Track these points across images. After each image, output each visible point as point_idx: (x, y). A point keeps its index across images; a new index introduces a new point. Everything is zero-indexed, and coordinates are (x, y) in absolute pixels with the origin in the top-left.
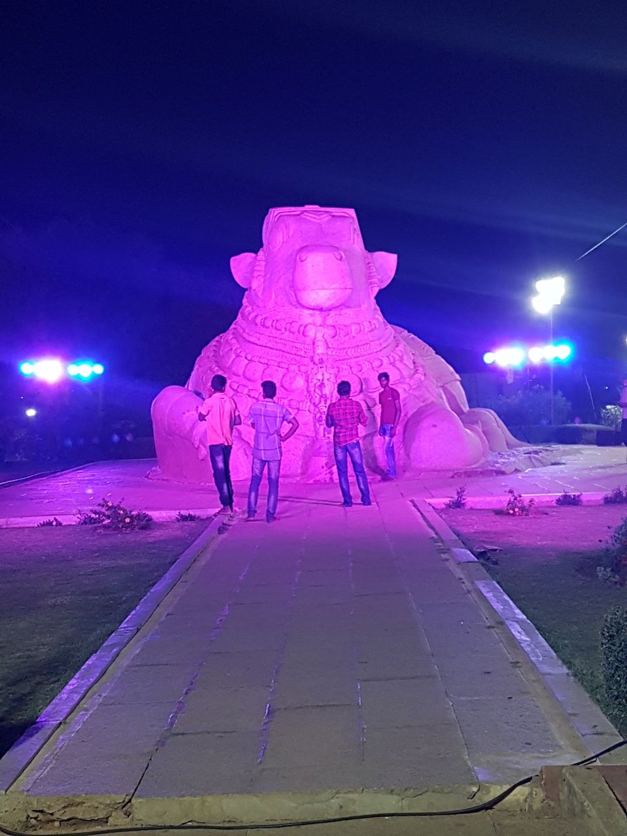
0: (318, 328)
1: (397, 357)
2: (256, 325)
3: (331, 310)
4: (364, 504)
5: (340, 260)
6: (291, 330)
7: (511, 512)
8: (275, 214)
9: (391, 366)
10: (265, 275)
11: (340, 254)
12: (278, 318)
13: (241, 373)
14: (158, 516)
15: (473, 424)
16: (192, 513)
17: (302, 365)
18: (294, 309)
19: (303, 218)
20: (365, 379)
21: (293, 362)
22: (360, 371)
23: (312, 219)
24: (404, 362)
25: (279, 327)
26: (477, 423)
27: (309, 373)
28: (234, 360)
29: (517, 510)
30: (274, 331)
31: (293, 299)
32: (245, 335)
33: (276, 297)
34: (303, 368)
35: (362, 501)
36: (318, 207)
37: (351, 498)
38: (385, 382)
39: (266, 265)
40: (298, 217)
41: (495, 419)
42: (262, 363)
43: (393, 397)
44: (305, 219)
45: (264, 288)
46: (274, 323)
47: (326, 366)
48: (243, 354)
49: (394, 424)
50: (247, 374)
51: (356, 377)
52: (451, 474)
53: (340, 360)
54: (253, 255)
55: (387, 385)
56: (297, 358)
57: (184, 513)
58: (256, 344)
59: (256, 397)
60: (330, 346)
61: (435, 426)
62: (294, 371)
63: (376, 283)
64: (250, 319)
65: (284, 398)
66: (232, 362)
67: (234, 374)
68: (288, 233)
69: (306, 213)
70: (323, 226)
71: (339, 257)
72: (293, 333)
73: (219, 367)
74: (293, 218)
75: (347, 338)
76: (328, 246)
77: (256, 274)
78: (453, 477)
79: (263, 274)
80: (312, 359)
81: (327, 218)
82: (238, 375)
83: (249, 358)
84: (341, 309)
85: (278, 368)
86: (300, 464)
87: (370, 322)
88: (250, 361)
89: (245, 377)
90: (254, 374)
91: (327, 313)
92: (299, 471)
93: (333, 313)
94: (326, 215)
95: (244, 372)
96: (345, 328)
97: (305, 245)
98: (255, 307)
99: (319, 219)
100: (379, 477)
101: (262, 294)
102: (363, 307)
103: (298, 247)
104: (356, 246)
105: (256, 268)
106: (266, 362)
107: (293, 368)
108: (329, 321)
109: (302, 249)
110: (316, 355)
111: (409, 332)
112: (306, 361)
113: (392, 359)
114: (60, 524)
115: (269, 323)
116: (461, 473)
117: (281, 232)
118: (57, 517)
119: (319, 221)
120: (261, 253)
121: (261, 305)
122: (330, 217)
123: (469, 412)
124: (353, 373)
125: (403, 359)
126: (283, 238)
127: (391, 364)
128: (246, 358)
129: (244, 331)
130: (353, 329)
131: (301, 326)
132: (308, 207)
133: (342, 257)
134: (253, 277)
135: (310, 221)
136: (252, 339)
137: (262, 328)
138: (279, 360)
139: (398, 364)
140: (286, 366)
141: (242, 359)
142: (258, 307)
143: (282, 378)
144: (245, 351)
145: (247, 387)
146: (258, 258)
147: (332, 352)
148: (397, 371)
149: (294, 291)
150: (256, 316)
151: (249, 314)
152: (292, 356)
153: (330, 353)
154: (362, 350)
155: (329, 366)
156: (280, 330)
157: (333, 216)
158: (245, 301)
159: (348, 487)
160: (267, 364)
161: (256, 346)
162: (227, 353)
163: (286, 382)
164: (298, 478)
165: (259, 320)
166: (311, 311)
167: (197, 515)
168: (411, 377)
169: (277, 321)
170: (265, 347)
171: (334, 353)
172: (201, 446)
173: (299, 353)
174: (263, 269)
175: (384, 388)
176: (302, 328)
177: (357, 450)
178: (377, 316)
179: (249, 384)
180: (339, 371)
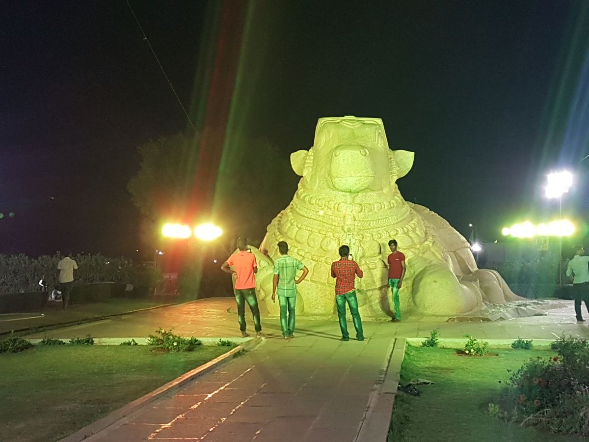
0: (348, 205)
1: (410, 229)
2: (305, 202)
3: (358, 192)
4: (358, 340)
5: (365, 155)
6: (329, 206)
7: (467, 352)
8: (322, 122)
9: (404, 235)
10: (313, 167)
11: (365, 151)
12: (320, 197)
13: (293, 237)
14: (206, 341)
15: (471, 281)
16: (230, 340)
17: (336, 232)
18: (331, 191)
19: (341, 125)
20: (383, 244)
21: (329, 230)
22: (380, 238)
23: (348, 126)
24: (417, 232)
25: (320, 204)
26: (475, 281)
27: (340, 238)
28: (289, 227)
29: (472, 350)
30: (317, 207)
31: (331, 185)
32: (298, 210)
33: (319, 182)
34: (336, 234)
35: (357, 337)
36: (353, 117)
37: (348, 334)
38: (394, 247)
39: (314, 159)
40: (337, 124)
41: (497, 278)
42: (307, 230)
43: (399, 258)
44: (343, 126)
45: (312, 175)
46: (317, 201)
47: (353, 234)
48: (295, 224)
49: (400, 279)
50: (297, 238)
51: (376, 242)
52: (447, 319)
53: (364, 230)
54: (306, 151)
55: (395, 249)
56: (333, 227)
57: (224, 339)
58: (304, 216)
59: (303, 255)
60: (357, 219)
61: (435, 282)
62: (330, 237)
63: (395, 173)
64: (301, 198)
65: (322, 257)
66: (288, 229)
67: (290, 238)
68: (329, 136)
69: (344, 122)
70: (355, 131)
71: (364, 154)
72: (330, 209)
73: (280, 232)
74: (334, 125)
75: (370, 213)
76: (357, 145)
77: (306, 165)
78: (447, 321)
79: (312, 165)
80: (343, 227)
81: (359, 125)
82: (292, 239)
83: (299, 226)
84: (367, 192)
85: (318, 234)
86: (333, 306)
87: (389, 202)
88: (300, 228)
89: (296, 241)
90: (302, 238)
91: (356, 194)
92: (332, 311)
93: (360, 194)
94: (358, 123)
95: (295, 237)
96: (369, 206)
97: (340, 144)
98: (305, 190)
99: (353, 126)
100: (390, 319)
101: (310, 181)
102: (385, 191)
103: (335, 146)
104: (379, 145)
105: (307, 161)
106: (311, 229)
107: (329, 234)
108: (358, 200)
109: (337, 147)
110: (346, 226)
111: (430, 210)
112: (339, 229)
113: (406, 230)
114: (136, 344)
115: (313, 201)
116: (454, 319)
117: (324, 135)
118: (134, 339)
119: (352, 127)
120: (311, 150)
121: (309, 188)
122: (361, 125)
123: (476, 271)
124: (373, 239)
125: (416, 230)
126: (326, 138)
127: (405, 233)
128: (297, 226)
129: (297, 207)
130: (375, 206)
131: (336, 204)
132: (346, 117)
133: (366, 153)
134: (305, 168)
135: (346, 127)
136: (302, 213)
137: (309, 204)
138: (319, 228)
139: (411, 234)
140: (324, 233)
141: (294, 227)
142: (307, 189)
143: (321, 242)
144: (296, 221)
145: (297, 247)
146: (309, 154)
147: (358, 223)
148: (409, 239)
149: (331, 178)
150: (305, 196)
151: (301, 194)
152: (329, 226)
153: (356, 224)
154: (382, 222)
155: (355, 233)
156: (321, 206)
157: (364, 124)
158: (299, 185)
159: (346, 326)
160: (311, 231)
161: (304, 218)
162: (285, 222)
163: (324, 245)
164: (330, 317)
165: (307, 199)
166: (344, 193)
167: (233, 342)
168: (421, 244)
169: (320, 199)
170: (311, 218)
171: (359, 224)
172: (261, 290)
173: (334, 224)
174: (312, 162)
175: (393, 251)
176: (336, 205)
177: (353, 298)
178: (396, 197)
179: (298, 245)
180: (363, 238)
